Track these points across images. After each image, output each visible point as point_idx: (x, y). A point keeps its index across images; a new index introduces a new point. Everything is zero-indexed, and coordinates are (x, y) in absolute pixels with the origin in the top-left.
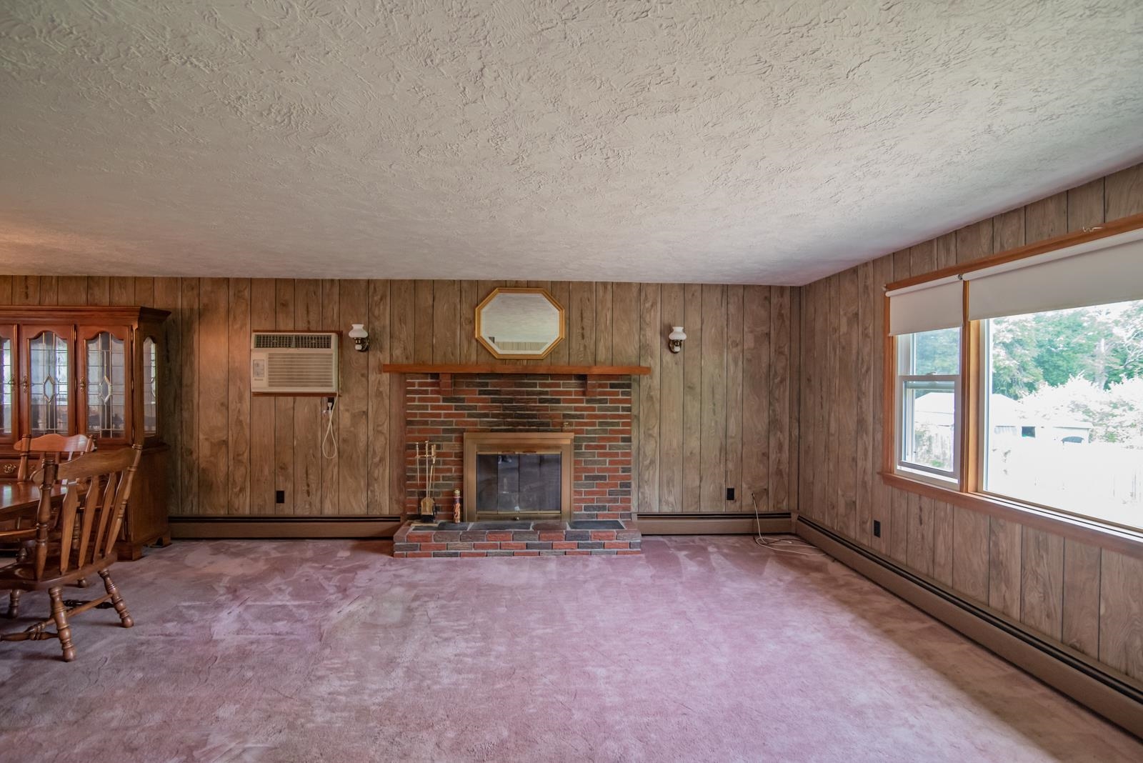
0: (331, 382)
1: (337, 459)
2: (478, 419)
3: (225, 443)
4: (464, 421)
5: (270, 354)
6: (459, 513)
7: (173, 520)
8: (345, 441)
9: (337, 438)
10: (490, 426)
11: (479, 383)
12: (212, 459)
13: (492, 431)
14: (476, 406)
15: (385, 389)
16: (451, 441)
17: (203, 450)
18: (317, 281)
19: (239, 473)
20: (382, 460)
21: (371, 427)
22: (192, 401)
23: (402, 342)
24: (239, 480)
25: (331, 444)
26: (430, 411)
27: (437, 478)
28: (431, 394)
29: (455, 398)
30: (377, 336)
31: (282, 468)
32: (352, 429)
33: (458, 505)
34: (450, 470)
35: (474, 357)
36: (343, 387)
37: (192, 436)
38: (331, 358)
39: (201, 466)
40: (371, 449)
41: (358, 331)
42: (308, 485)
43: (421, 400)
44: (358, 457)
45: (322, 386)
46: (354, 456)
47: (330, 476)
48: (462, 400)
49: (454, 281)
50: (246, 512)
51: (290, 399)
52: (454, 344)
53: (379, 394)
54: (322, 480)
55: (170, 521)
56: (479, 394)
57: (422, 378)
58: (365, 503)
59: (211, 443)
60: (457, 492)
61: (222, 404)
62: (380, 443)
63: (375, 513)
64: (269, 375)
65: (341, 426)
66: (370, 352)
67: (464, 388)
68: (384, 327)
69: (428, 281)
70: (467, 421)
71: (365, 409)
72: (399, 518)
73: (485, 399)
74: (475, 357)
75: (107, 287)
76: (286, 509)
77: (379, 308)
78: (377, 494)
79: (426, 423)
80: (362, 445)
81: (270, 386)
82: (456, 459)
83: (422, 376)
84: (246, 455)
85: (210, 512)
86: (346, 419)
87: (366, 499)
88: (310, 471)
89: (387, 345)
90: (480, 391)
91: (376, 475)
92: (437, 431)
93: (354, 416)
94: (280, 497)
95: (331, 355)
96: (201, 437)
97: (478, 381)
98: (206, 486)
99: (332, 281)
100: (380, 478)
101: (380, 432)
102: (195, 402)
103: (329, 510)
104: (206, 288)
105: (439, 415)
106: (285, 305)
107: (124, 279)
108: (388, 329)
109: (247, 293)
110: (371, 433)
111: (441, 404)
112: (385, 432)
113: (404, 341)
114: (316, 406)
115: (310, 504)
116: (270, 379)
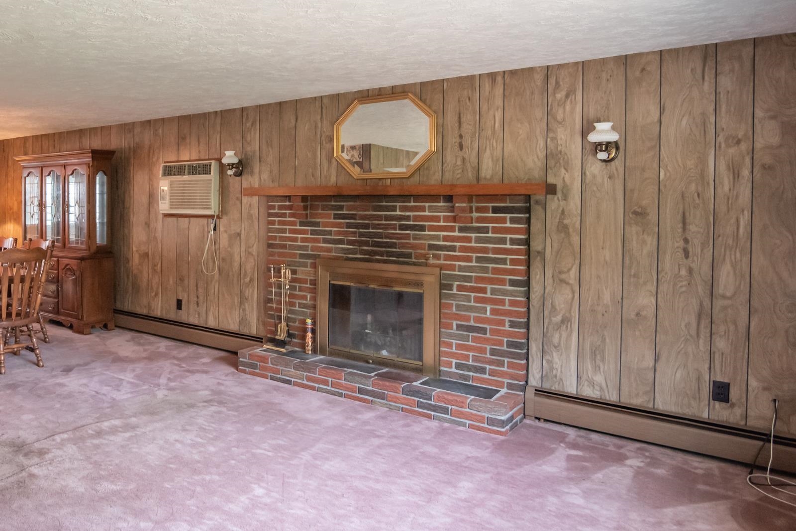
0: (210, 205)
1: (217, 276)
2: (333, 246)
3: (147, 254)
4: (320, 247)
5: (171, 181)
6: (310, 344)
7: (117, 311)
8: (223, 259)
9: (218, 257)
10: (345, 254)
11: (336, 206)
12: (139, 267)
13: (348, 259)
14: (331, 231)
15: (255, 212)
16: (307, 267)
17: (135, 260)
18: (205, 114)
19: (155, 280)
20: (251, 280)
21: (243, 249)
22: (129, 220)
23: (269, 166)
24: (155, 286)
25: (214, 262)
26: (288, 235)
27: (293, 305)
28: (289, 217)
29: (311, 222)
30: (248, 161)
31: (180, 279)
32: (229, 249)
33: (309, 335)
34: (305, 298)
35: (333, 179)
36: (223, 211)
37: (129, 249)
38: (211, 183)
39: (134, 272)
40: (243, 269)
41: (230, 157)
42: (198, 297)
43: (280, 223)
44: (233, 275)
45: (205, 208)
46: (231, 274)
47: (213, 291)
48: (317, 224)
49: (315, 97)
50: (158, 313)
51: (187, 220)
52: (315, 164)
53: (250, 216)
54: (207, 295)
55: (114, 312)
56: (335, 218)
57: (282, 201)
58: (238, 320)
59: (140, 254)
60: (309, 321)
61: (146, 223)
62: (250, 265)
63: (245, 331)
64: (170, 199)
65: (221, 247)
66: (243, 177)
67: (320, 211)
68: (254, 152)
69: (291, 101)
70: (322, 247)
71: (238, 231)
72: (262, 339)
73: (341, 223)
74: (335, 179)
75: (88, 136)
76: (183, 316)
77: (251, 134)
78: (247, 313)
79: (284, 247)
80: (236, 265)
81: (171, 208)
82: (311, 286)
83: (282, 199)
84: (159, 265)
85: (139, 310)
86: (224, 240)
87: (238, 316)
88: (199, 285)
89: (256, 170)
90: (335, 214)
91: (247, 295)
92: (294, 255)
93: (230, 238)
94: (179, 305)
95: (211, 180)
96: (134, 249)
97: (333, 203)
98: (136, 289)
99: (216, 112)
100: (250, 298)
101: (250, 253)
102: (131, 220)
103: (212, 323)
104: (138, 130)
105: (295, 240)
106: (184, 138)
107: (95, 129)
108: (257, 154)
109: (160, 131)
110: (243, 254)
111: (298, 227)
112: (254, 254)
113: (270, 165)
114: (203, 226)
115: (199, 314)
116: (170, 202)
